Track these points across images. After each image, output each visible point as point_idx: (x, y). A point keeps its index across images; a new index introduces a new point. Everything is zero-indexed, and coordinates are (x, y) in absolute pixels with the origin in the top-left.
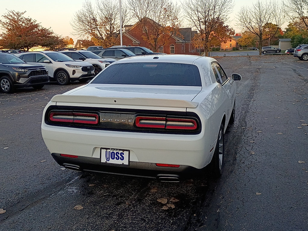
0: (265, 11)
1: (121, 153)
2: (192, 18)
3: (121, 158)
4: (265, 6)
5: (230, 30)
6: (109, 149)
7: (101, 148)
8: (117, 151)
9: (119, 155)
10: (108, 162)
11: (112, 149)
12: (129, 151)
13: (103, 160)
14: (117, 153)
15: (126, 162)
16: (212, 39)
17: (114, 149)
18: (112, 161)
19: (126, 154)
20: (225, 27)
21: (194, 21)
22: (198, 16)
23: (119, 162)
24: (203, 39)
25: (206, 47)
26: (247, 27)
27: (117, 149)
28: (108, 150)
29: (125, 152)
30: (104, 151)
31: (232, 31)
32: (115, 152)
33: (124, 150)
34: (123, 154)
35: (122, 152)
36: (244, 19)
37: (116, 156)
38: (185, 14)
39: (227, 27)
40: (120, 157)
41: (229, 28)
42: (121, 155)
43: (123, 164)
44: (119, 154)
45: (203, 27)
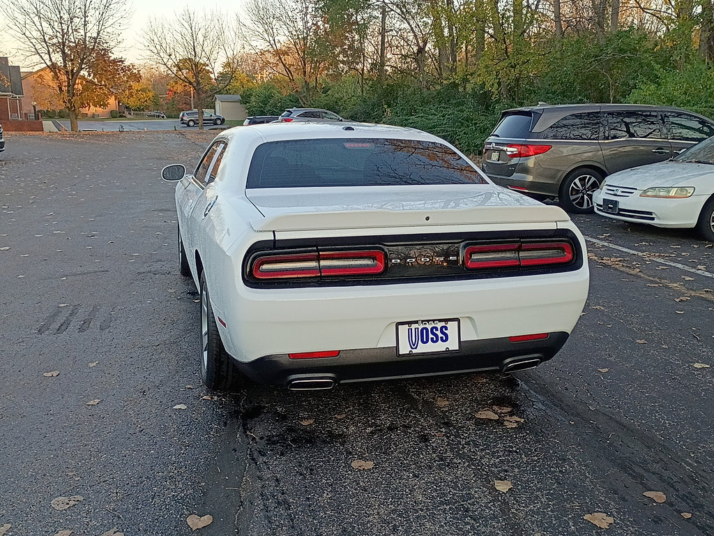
0: (203, 31)
1: (442, 328)
2: (27, 33)
3: (442, 338)
4: (201, 20)
5: (129, 70)
6: (416, 322)
7: (398, 324)
8: (433, 325)
9: (438, 333)
10: (414, 351)
11: (423, 321)
12: (458, 320)
13: (405, 349)
14: (432, 329)
15: (453, 345)
16: (85, 89)
17: (428, 321)
18: (423, 348)
19: (452, 328)
20: (115, 61)
21: (33, 41)
22: (41, 30)
23: (439, 347)
24: (60, 88)
25: (72, 107)
26: (165, 64)
27: (434, 321)
28: (413, 326)
29: (450, 324)
30: (403, 330)
31: (135, 71)
32: (429, 327)
33: (446, 321)
34: (446, 329)
35: (443, 324)
36: (158, 46)
37: (431, 336)
38: (8, 22)
39: (122, 62)
40: (440, 335)
41: (127, 63)
42: (442, 332)
43: (447, 351)
44: (437, 329)
45: (57, 58)
